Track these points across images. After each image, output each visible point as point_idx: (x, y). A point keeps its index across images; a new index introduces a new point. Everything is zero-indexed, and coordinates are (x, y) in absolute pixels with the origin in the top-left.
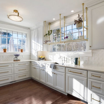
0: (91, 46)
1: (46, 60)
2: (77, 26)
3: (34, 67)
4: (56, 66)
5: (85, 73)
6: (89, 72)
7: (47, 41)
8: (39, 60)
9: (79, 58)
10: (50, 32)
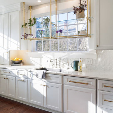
0: (98, 45)
1: (23, 64)
2: (78, 16)
3: (5, 76)
4: (46, 73)
5: (93, 82)
6: (98, 81)
7: (27, 35)
8: (12, 65)
9: (81, 61)
10: (33, 21)
